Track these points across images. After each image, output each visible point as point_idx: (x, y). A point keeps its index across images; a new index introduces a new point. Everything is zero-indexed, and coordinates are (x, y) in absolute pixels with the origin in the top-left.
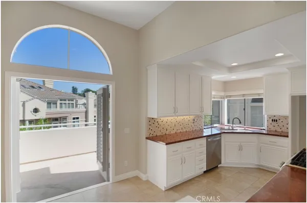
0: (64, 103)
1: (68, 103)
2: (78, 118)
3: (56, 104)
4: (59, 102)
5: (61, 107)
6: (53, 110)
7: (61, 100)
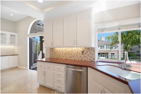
0: (108, 47)
1: (110, 47)
2: (114, 54)
3: (104, 47)
4: (105, 46)
5: (107, 48)
6: (103, 49)
7: (106, 45)
